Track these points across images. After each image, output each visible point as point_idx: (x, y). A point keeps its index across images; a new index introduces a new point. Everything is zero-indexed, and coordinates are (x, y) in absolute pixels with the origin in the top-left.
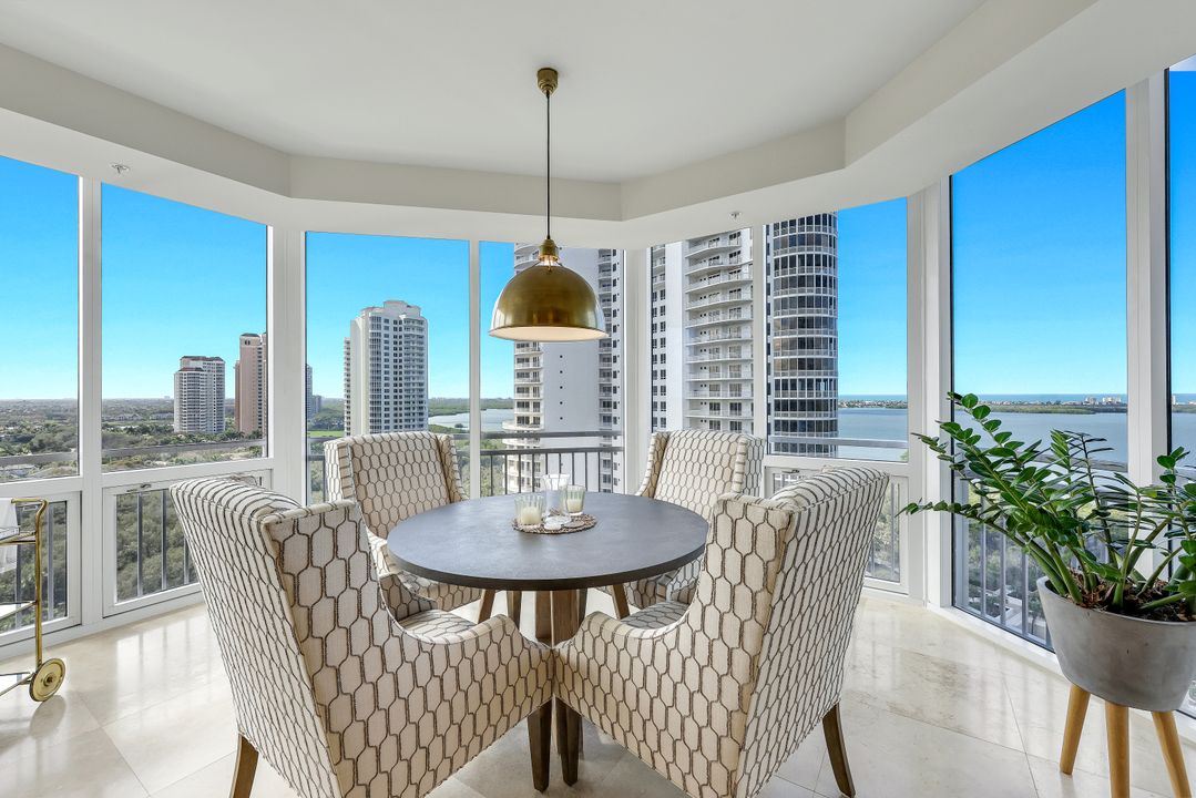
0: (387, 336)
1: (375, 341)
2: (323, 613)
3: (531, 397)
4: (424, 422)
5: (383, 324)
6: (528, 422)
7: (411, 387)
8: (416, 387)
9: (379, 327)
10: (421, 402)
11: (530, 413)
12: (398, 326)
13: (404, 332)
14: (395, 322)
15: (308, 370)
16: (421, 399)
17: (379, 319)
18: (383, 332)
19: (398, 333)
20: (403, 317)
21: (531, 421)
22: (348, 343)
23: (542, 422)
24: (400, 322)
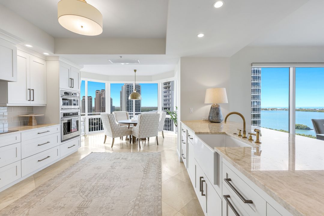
0: (130, 90)
2: (111, 121)
8: (138, 104)
10: (139, 108)
17: (129, 86)
18: (130, 89)
22: (121, 92)
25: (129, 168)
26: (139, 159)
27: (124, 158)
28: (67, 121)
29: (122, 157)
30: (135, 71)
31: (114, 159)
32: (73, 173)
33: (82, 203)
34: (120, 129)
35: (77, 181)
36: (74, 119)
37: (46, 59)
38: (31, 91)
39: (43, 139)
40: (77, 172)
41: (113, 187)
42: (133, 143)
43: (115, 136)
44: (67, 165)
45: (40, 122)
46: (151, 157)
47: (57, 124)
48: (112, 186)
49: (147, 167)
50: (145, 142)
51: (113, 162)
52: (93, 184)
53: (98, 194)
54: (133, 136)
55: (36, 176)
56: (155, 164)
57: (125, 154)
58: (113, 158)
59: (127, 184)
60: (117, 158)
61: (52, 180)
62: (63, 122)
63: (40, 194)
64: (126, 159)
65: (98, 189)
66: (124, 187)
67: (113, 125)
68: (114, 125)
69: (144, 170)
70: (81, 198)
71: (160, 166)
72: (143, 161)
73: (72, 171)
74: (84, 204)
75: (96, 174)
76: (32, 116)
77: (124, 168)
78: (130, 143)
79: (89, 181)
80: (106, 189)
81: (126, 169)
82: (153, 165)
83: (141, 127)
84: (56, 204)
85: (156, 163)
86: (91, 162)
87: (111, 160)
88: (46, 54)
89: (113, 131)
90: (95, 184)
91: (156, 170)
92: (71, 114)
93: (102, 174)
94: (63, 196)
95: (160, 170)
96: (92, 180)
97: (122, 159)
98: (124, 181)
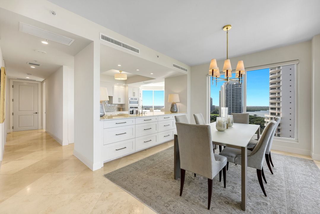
1: (227, 91)
3: (277, 106)
4: (241, 110)
6: (275, 115)
7: (237, 103)
8: (239, 103)
9: (228, 87)
11: (276, 111)
12: (233, 86)
13: (235, 88)
14: (233, 85)
15: (211, 99)
16: (240, 107)
19: (233, 88)
20: (235, 83)
21: (277, 114)
22: (220, 92)
23: (281, 115)
24: (234, 85)
62: (130, 110)
76: (121, 108)
92: (134, 107)
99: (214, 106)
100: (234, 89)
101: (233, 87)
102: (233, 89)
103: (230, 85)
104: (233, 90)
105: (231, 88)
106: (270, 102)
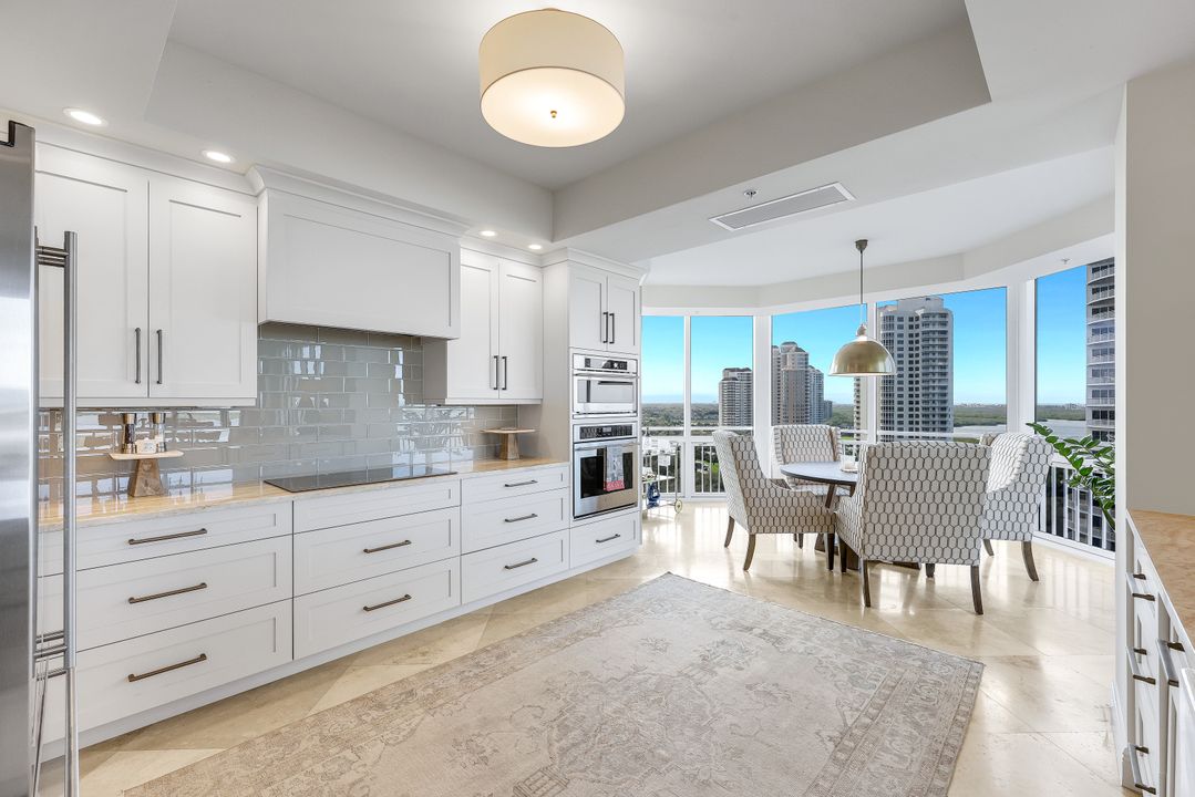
0: (901, 335)
1: (887, 342)
5: (896, 323)
7: (931, 391)
8: (937, 391)
9: (891, 326)
12: (915, 323)
13: (922, 329)
14: (911, 319)
16: (943, 405)
17: (892, 318)
18: (897, 331)
19: (914, 331)
20: (920, 312)
24: (917, 318)
25: (770, 693)
26: (839, 662)
27: (772, 632)
28: (594, 453)
29: (767, 627)
30: (862, 245)
31: (731, 627)
32: (576, 637)
33: (536, 777)
34: (783, 500)
35: (572, 673)
36: (615, 449)
37: (541, 263)
38: (500, 361)
39: (519, 503)
40: (591, 635)
41: (666, 761)
42: (843, 570)
43: (761, 529)
44: (579, 600)
45: (529, 450)
46: (908, 675)
47: (564, 460)
48: (663, 752)
49: (867, 727)
50: (915, 577)
51: (720, 638)
52: (608, 710)
53: (599, 769)
54: (841, 541)
55: (497, 612)
56: (916, 725)
57: (785, 613)
58: (729, 620)
59: (723, 778)
60: (742, 622)
61: (519, 640)
62: (579, 456)
63: (471, 674)
64: (777, 640)
65: (612, 742)
66: (706, 783)
67: (749, 482)
68: (756, 481)
69: (843, 735)
70: (546, 753)
71: (948, 753)
72: (854, 681)
73: (580, 625)
74: (538, 784)
75: (637, 670)
76: (507, 434)
77: (750, 687)
78: (831, 567)
79: (602, 690)
80: (637, 757)
81: (757, 693)
82: (905, 729)
83: (872, 505)
84: (479, 735)
85: (931, 721)
86: (649, 611)
87: (714, 627)
88: (535, 247)
89: (751, 505)
90: (615, 712)
91: (915, 769)
92: (609, 430)
93: (654, 679)
94: (507, 714)
95: (939, 783)
96: (613, 691)
97: (760, 636)
98: (720, 750)
99: (831, 403)
100: (917, 335)
101: (911, 327)
102: (911, 335)
103: (901, 319)
104: (914, 339)
105: (906, 331)
106: (1088, 366)
